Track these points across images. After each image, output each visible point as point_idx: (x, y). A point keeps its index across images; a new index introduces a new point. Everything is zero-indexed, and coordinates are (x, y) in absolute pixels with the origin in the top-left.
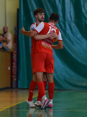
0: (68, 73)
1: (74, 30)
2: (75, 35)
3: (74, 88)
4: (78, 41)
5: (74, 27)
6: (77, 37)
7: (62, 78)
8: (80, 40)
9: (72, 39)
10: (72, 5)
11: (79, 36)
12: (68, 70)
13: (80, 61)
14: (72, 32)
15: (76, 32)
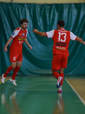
0: (28, 65)
1: (32, 36)
2: (33, 40)
3: (32, 75)
4: (35, 43)
5: (32, 34)
6: (34, 41)
7: (25, 68)
8: (36, 43)
9: (31, 42)
10: (31, 20)
11: (36, 40)
12: (28, 63)
13: (36, 57)
14: (31, 38)
15: (34, 38)
